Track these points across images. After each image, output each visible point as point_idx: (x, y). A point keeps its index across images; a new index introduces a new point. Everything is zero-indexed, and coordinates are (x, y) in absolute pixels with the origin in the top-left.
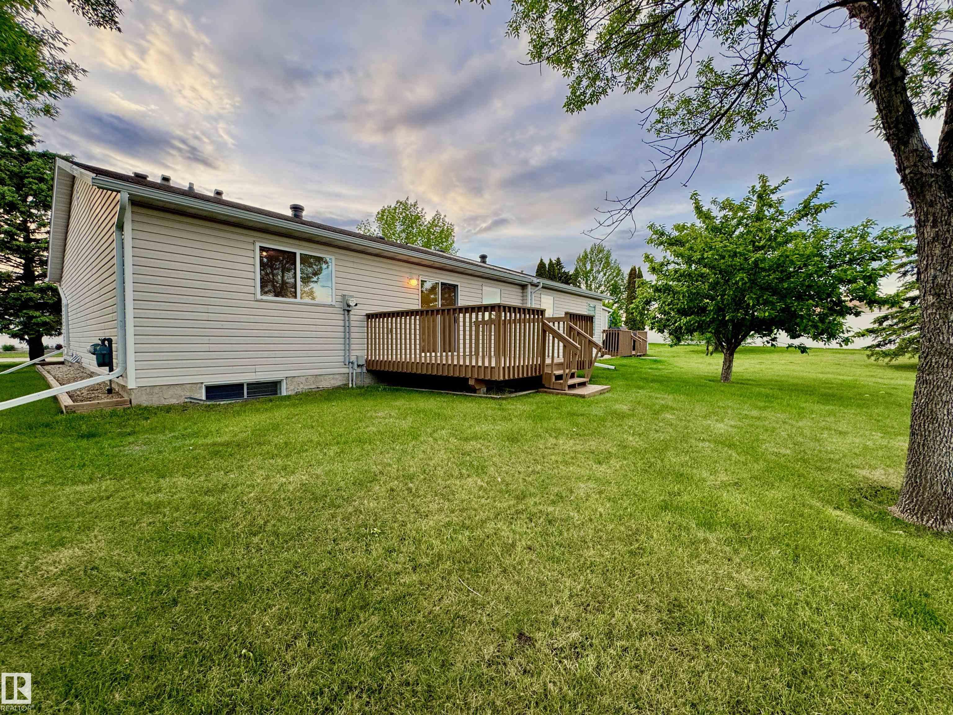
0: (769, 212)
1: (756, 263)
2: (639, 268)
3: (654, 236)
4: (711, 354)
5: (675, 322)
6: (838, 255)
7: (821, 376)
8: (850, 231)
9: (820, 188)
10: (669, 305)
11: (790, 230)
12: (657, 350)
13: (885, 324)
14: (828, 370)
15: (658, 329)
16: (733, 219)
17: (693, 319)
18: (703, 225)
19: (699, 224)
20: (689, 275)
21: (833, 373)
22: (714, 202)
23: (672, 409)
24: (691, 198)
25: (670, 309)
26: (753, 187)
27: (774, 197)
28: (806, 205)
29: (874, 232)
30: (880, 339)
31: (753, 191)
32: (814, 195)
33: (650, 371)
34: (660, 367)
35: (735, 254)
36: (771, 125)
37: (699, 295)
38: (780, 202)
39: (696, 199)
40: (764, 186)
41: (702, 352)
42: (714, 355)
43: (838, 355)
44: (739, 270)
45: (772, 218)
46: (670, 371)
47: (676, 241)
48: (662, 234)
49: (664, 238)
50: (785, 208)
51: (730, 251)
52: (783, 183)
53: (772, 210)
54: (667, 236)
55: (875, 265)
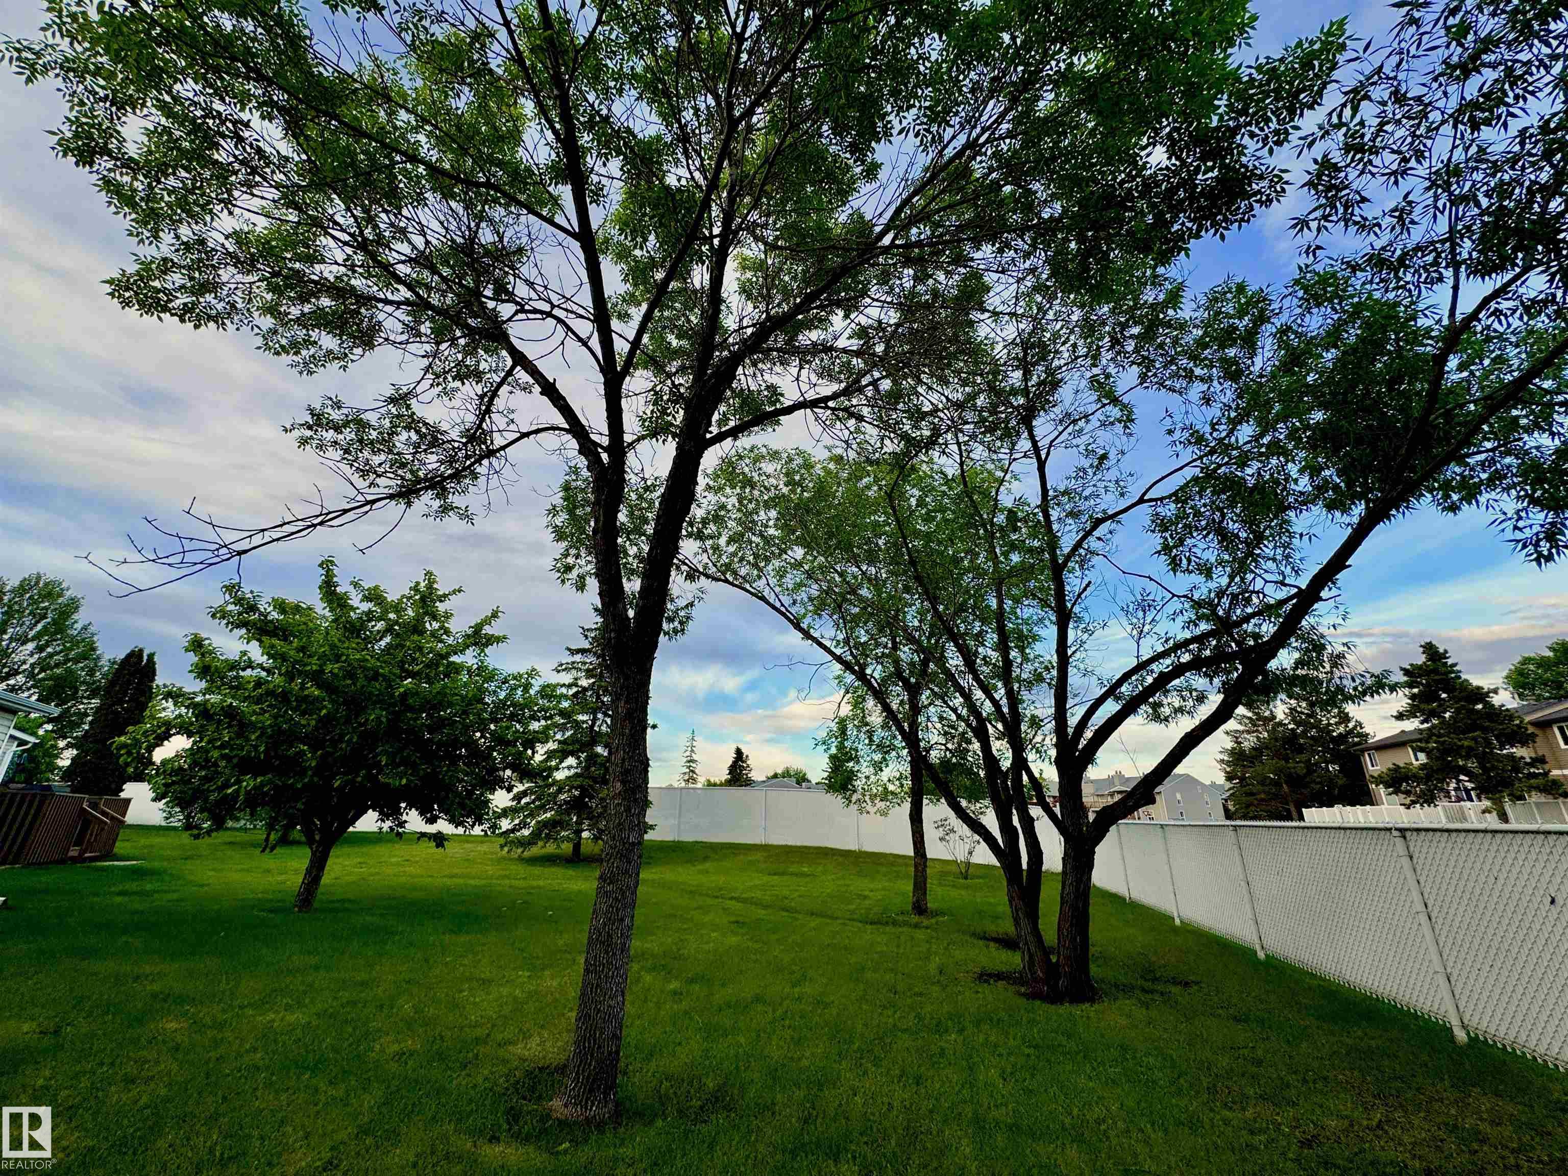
0: (432, 626)
1: (404, 696)
2: (151, 656)
3: (231, 607)
4: (272, 849)
5: (227, 785)
6: (501, 705)
7: (448, 882)
8: (515, 678)
9: (495, 615)
10: (222, 747)
11: (454, 659)
12: (143, 841)
13: (523, 801)
14: (456, 871)
15: (176, 798)
16: (380, 619)
17: (270, 782)
18: (328, 614)
19: (321, 609)
20: (284, 697)
21: (462, 876)
22: (356, 585)
23: (181, 1000)
24: (321, 565)
25: (223, 757)
26: (418, 583)
27: (441, 607)
28: (478, 628)
29: (536, 685)
30: (517, 821)
31: (416, 589)
32: (487, 621)
33: (118, 899)
34: (149, 887)
35: (376, 676)
36: (466, 516)
37: (292, 737)
38: (448, 616)
39: (329, 570)
40: (430, 587)
41: (254, 845)
42: (278, 850)
43: (467, 846)
44: (375, 703)
45: (433, 634)
46: (175, 896)
47: (276, 628)
48: (253, 608)
49: (254, 617)
50: (452, 625)
51: (368, 669)
52: (454, 592)
53: (436, 625)
54: (261, 614)
55: (535, 726)
